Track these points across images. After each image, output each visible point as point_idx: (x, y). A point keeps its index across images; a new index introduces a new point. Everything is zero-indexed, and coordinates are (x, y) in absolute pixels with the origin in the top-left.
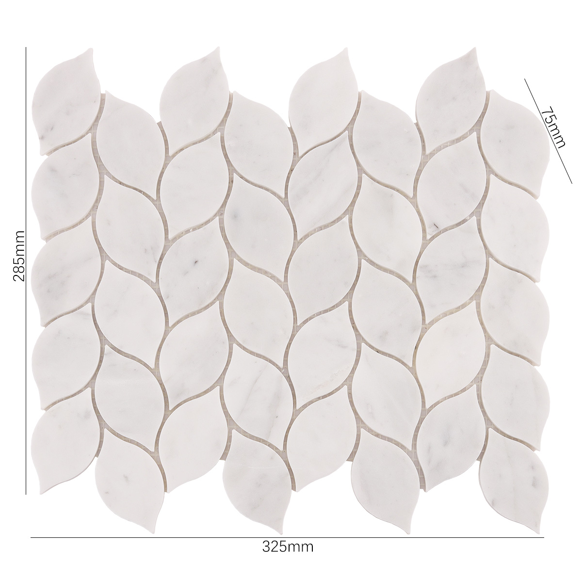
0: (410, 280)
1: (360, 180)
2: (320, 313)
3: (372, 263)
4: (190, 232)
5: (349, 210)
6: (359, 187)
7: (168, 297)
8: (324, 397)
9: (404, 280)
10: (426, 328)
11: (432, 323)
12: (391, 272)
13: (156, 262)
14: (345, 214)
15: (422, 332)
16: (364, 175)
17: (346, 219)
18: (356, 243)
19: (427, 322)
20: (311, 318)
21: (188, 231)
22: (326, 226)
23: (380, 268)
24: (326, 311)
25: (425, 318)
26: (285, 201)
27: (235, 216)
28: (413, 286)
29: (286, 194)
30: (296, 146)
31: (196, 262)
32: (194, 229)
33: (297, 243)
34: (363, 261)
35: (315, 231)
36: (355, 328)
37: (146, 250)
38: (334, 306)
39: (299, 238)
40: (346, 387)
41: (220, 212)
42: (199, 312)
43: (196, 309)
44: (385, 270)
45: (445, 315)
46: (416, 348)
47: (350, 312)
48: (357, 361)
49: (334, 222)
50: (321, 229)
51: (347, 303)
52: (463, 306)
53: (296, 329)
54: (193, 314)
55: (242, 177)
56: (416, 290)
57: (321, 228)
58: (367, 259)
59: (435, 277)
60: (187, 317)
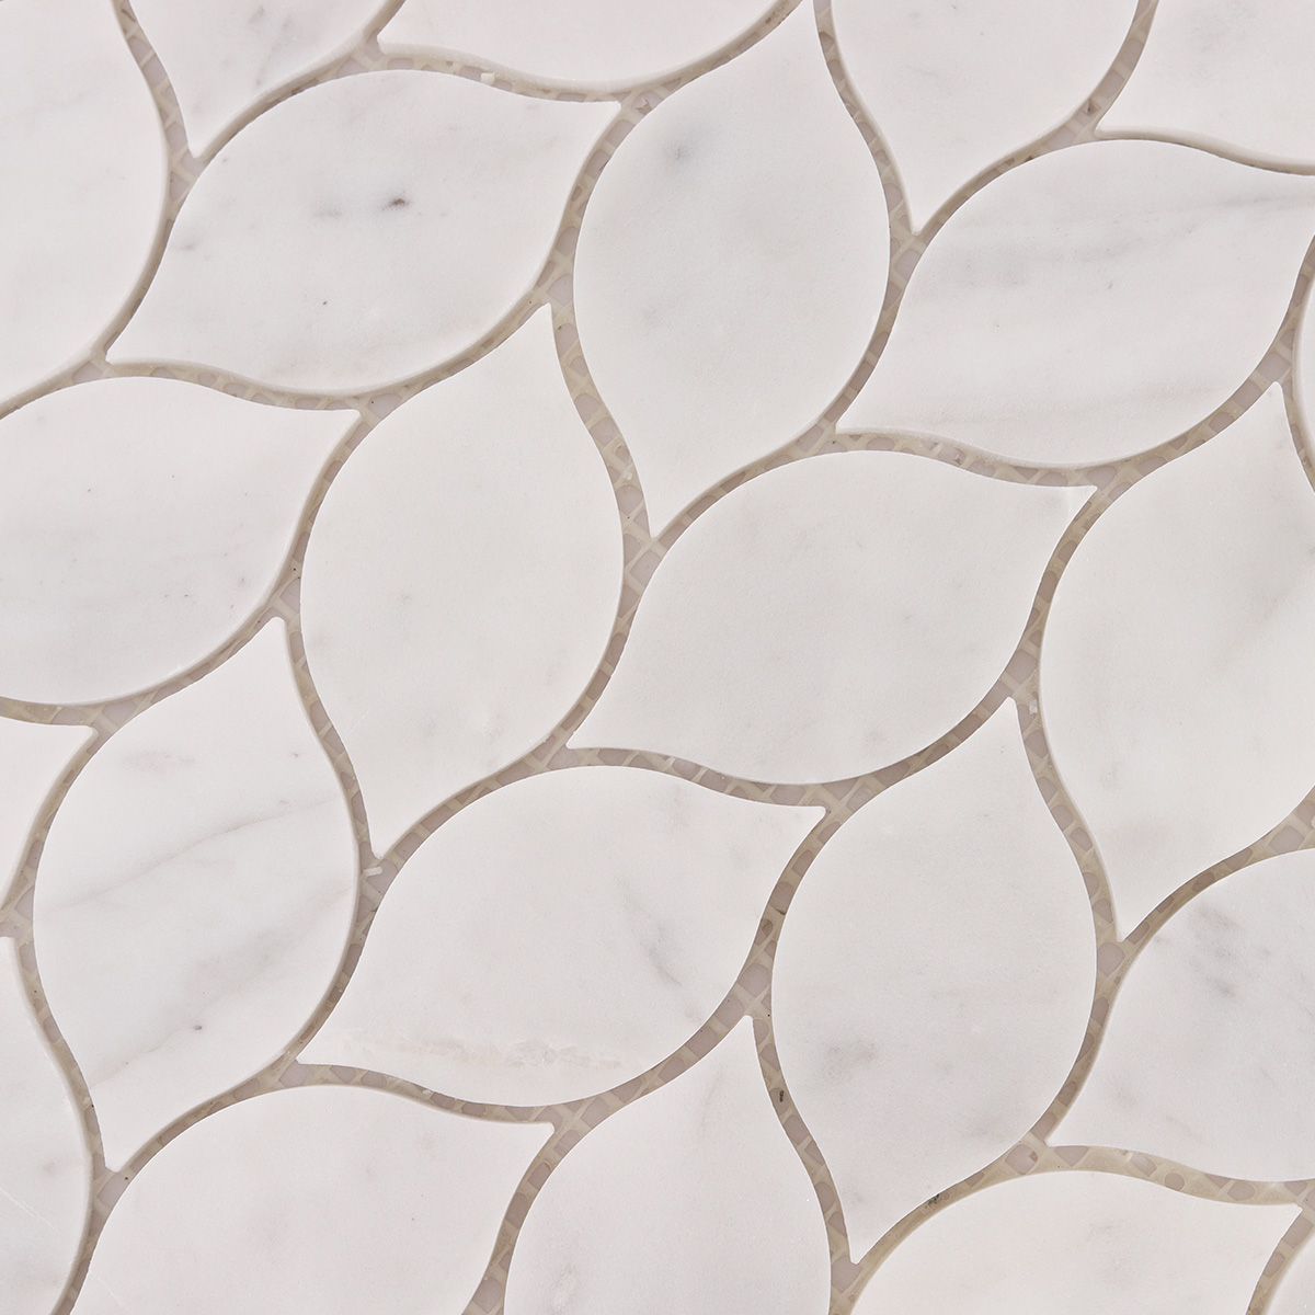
0: (1126, 925)
1: (1246, 395)
2: (687, 771)
3: (1036, 740)
4: (478, 79)
5: (1114, 476)
6: (1222, 418)
7: (190, 247)
8: (440, 1101)
9: (1103, 908)
10: (1034, 1157)
11: (1073, 1157)
12: (1079, 838)
13: (259, 83)
14: (1092, 473)
15: (1009, 1158)
16: (1276, 388)
17: (1075, 497)
18: (1038, 617)
19: (1057, 1138)
20: (641, 760)
21: (472, 71)
22: (984, 465)
23: (1049, 783)
24: (716, 781)
25: (1063, 1113)
26: (906, 248)
27: (679, 154)
28: (1114, 959)
29: (936, 224)
30: (1114, 81)
31: (398, 202)
32: (503, 82)
33: (820, 437)
34: (1009, 707)
35: (929, 447)
36: (768, 929)
37: (261, 12)
38: (762, 786)
39: (845, 423)
40: (546, 1131)
41: (642, 97)
42: (263, 395)
43: (253, 373)
44: (1064, 812)
45: (1145, 1168)
46: (937, 1202)
47: (803, 859)
48: (674, 1066)
49: (1025, 473)
50: (958, 462)
51: (816, 814)
52: (1242, 1192)
53: (548, 755)
54: (235, 387)
55: (827, 37)
56: (1118, 981)
57: (958, 457)
58: (1033, 710)
59: (1226, 991)
60: (206, 377)
